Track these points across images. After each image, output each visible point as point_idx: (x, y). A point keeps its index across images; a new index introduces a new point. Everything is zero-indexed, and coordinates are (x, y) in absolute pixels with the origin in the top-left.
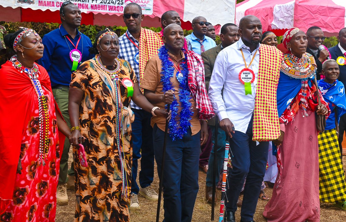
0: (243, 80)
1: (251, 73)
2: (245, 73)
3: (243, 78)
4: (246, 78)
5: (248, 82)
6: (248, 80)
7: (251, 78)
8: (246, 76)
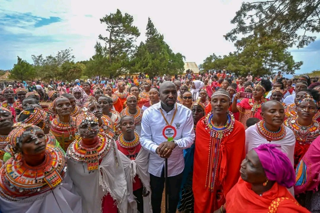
0: (166, 136)
1: (173, 130)
2: (168, 130)
3: (166, 134)
4: (169, 134)
5: (171, 137)
6: (171, 135)
7: (173, 134)
8: (169, 132)
